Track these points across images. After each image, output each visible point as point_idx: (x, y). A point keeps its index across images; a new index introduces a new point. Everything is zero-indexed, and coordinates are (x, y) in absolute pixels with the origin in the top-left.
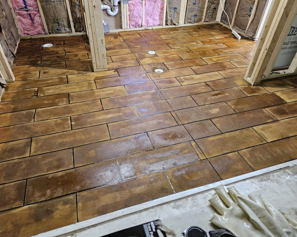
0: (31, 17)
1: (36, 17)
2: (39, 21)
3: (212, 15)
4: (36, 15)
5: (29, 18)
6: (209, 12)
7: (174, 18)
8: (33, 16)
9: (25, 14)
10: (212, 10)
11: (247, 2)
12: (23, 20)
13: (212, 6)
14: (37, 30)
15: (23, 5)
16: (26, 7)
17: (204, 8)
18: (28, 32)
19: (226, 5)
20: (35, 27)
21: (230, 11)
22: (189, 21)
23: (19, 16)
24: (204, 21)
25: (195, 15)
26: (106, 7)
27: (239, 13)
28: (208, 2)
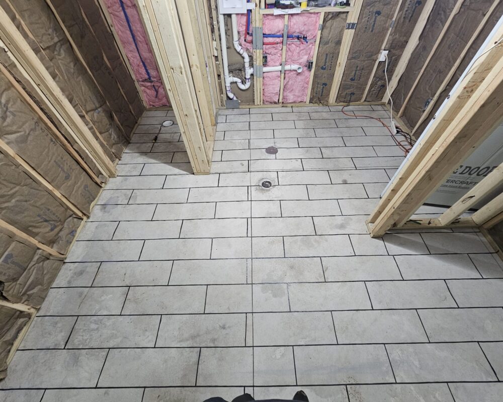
0: (155, 88)
1: (160, 89)
2: (164, 93)
3: (377, 94)
4: (159, 87)
5: (154, 89)
6: (374, 90)
7: (321, 96)
8: (157, 88)
9: (149, 86)
10: (378, 88)
11: (426, 90)
12: (148, 91)
13: (379, 82)
14: (161, 102)
15: (147, 77)
16: (150, 78)
17: (367, 85)
18: (154, 104)
19: (400, 83)
20: (159, 99)
21: (402, 95)
22: (343, 100)
23: (143, 88)
24: (365, 101)
25: (351, 94)
26: (236, 79)
27: (412, 102)
28: (374, 77)
